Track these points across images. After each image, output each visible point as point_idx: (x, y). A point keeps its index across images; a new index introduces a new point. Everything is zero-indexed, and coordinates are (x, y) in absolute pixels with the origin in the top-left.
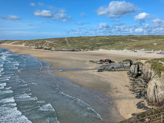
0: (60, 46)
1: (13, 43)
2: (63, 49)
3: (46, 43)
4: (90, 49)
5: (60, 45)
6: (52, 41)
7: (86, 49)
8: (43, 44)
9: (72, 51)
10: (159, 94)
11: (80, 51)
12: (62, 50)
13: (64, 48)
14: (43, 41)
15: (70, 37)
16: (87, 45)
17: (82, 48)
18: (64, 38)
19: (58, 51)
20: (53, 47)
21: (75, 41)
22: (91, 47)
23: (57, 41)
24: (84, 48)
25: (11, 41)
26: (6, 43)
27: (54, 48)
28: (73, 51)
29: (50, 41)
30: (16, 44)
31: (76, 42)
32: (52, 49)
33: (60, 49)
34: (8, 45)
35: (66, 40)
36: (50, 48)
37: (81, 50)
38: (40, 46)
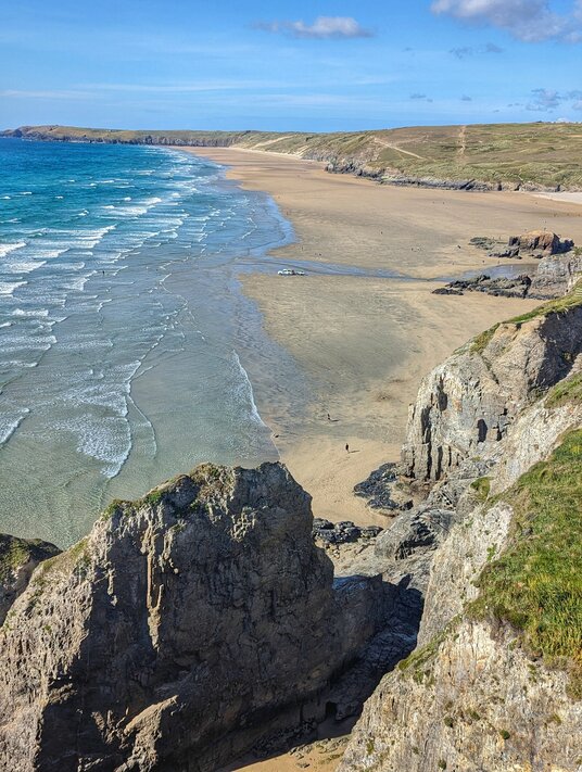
0: (423, 164)
1: (270, 142)
2: (425, 179)
3: (369, 149)
4: (548, 185)
5: (422, 159)
6: (400, 138)
7: (529, 183)
8: (357, 150)
9: (462, 187)
10: (447, 441)
11: (500, 189)
12: (423, 183)
13: (432, 173)
14: (362, 138)
15: (485, 126)
16: (537, 165)
17: (509, 178)
18: (456, 128)
19: (404, 183)
20: (392, 165)
21: (496, 144)
22: (554, 175)
23: (417, 140)
24: (520, 179)
25: (265, 136)
26: (246, 145)
27: (396, 171)
28: (468, 187)
29: (389, 141)
30: (277, 150)
31: (499, 149)
32: (387, 177)
33: (413, 179)
34: (250, 150)
35: (461, 135)
36: (377, 170)
37: (504, 184)
38: (344, 162)
